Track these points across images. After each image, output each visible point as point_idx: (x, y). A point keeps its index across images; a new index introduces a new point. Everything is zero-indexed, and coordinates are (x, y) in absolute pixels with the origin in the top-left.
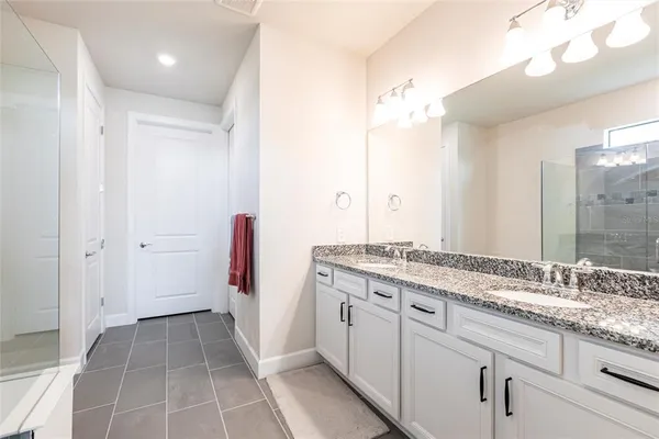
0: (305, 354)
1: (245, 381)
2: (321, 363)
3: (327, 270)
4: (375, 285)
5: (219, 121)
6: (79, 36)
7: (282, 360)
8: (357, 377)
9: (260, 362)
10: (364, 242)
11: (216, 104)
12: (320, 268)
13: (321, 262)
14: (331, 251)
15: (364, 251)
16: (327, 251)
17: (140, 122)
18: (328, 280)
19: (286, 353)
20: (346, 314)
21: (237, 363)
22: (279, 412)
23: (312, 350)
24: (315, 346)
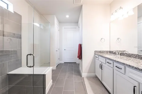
0: (93, 74)
1: (80, 77)
2: (96, 77)
3: (97, 56)
4: (108, 61)
5: (77, 26)
6: (55, 16)
7: (87, 74)
8: (103, 82)
9: (83, 74)
10: (109, 50)
11: (77, 22)
12: (96, 56)
13: (96, 54)
14: (99, 52)
15: (109, 52)
16: (98, 52)
17: (64, 28)
18: (97, 59)
19: (88, 73)
20: (101, 67)
21: (79, 73)
22: (85, 85)
23: (94, 74)
24: (95, 73)
